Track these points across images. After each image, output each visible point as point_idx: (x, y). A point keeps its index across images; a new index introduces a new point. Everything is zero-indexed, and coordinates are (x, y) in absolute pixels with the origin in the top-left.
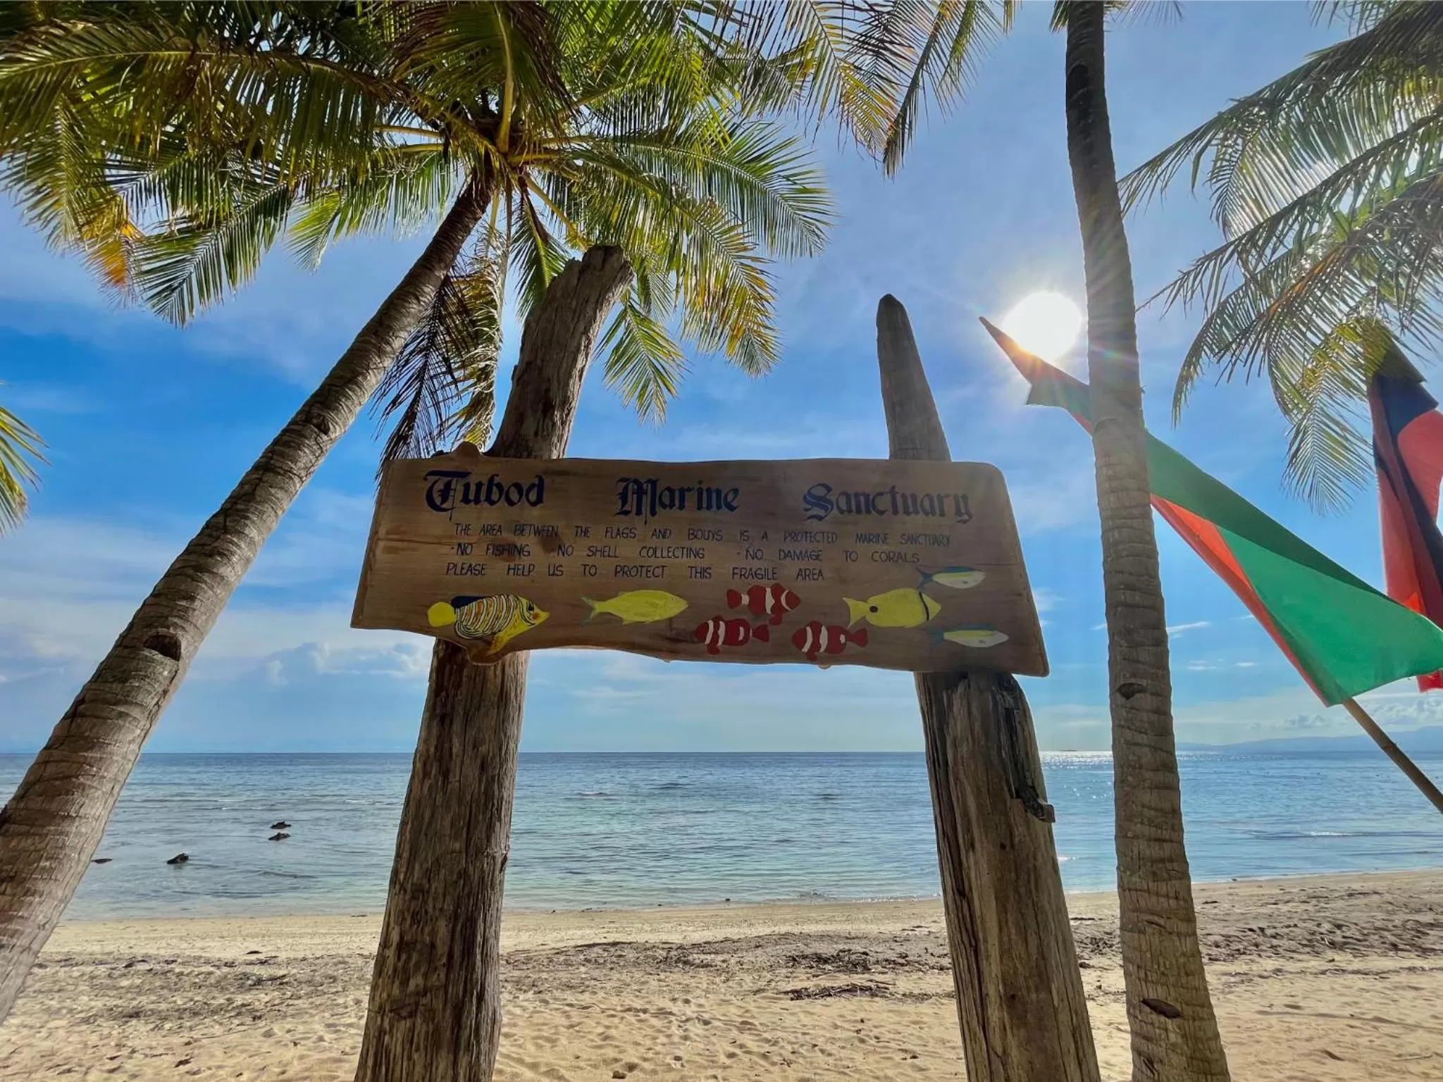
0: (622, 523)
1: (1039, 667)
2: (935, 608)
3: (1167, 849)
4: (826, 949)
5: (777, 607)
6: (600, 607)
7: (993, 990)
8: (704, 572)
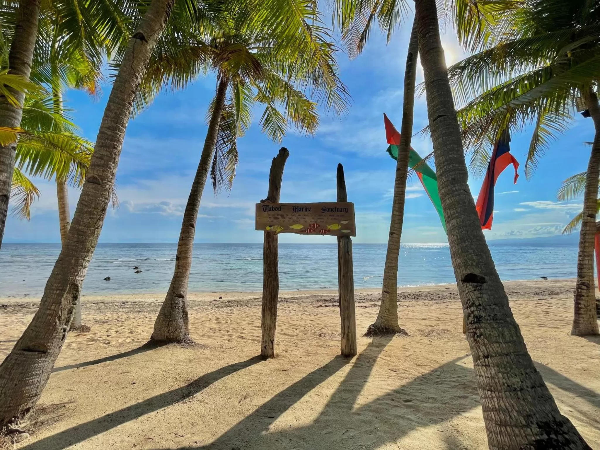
0: (293, 214)
1: (354, 235)
2: (340, 227)
3: (393, 265)
4: (327, 298)
5: (317, 227)
6: (291, 227)
7: (342, 275)
8: (306, 222)
